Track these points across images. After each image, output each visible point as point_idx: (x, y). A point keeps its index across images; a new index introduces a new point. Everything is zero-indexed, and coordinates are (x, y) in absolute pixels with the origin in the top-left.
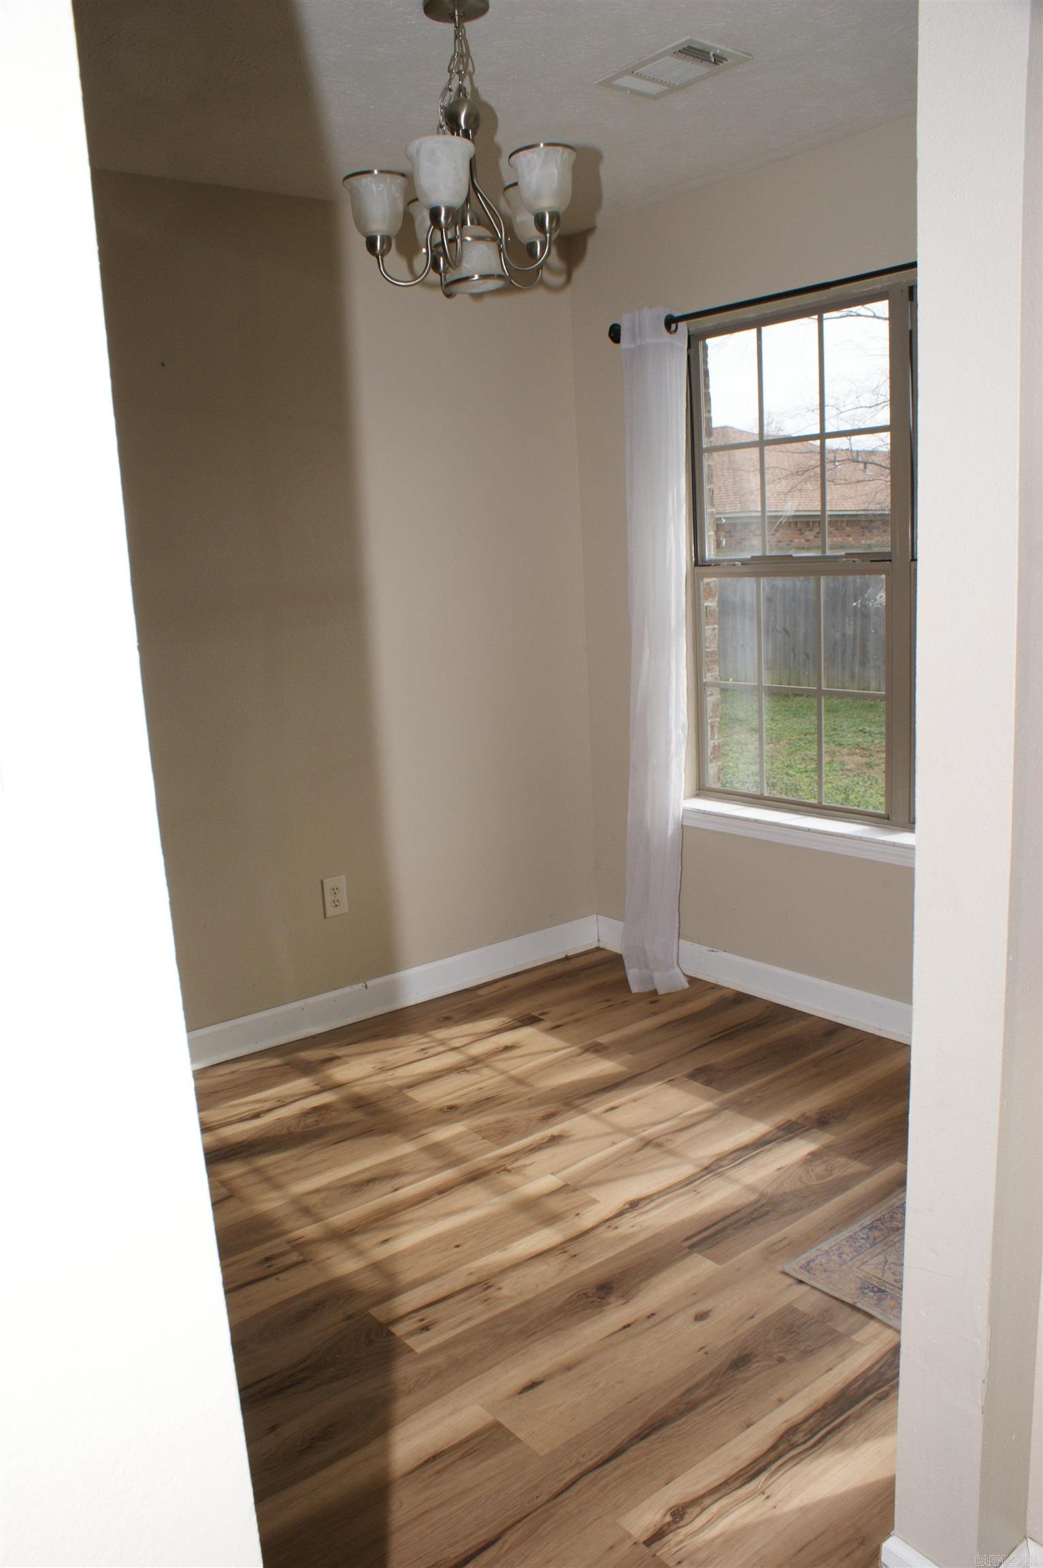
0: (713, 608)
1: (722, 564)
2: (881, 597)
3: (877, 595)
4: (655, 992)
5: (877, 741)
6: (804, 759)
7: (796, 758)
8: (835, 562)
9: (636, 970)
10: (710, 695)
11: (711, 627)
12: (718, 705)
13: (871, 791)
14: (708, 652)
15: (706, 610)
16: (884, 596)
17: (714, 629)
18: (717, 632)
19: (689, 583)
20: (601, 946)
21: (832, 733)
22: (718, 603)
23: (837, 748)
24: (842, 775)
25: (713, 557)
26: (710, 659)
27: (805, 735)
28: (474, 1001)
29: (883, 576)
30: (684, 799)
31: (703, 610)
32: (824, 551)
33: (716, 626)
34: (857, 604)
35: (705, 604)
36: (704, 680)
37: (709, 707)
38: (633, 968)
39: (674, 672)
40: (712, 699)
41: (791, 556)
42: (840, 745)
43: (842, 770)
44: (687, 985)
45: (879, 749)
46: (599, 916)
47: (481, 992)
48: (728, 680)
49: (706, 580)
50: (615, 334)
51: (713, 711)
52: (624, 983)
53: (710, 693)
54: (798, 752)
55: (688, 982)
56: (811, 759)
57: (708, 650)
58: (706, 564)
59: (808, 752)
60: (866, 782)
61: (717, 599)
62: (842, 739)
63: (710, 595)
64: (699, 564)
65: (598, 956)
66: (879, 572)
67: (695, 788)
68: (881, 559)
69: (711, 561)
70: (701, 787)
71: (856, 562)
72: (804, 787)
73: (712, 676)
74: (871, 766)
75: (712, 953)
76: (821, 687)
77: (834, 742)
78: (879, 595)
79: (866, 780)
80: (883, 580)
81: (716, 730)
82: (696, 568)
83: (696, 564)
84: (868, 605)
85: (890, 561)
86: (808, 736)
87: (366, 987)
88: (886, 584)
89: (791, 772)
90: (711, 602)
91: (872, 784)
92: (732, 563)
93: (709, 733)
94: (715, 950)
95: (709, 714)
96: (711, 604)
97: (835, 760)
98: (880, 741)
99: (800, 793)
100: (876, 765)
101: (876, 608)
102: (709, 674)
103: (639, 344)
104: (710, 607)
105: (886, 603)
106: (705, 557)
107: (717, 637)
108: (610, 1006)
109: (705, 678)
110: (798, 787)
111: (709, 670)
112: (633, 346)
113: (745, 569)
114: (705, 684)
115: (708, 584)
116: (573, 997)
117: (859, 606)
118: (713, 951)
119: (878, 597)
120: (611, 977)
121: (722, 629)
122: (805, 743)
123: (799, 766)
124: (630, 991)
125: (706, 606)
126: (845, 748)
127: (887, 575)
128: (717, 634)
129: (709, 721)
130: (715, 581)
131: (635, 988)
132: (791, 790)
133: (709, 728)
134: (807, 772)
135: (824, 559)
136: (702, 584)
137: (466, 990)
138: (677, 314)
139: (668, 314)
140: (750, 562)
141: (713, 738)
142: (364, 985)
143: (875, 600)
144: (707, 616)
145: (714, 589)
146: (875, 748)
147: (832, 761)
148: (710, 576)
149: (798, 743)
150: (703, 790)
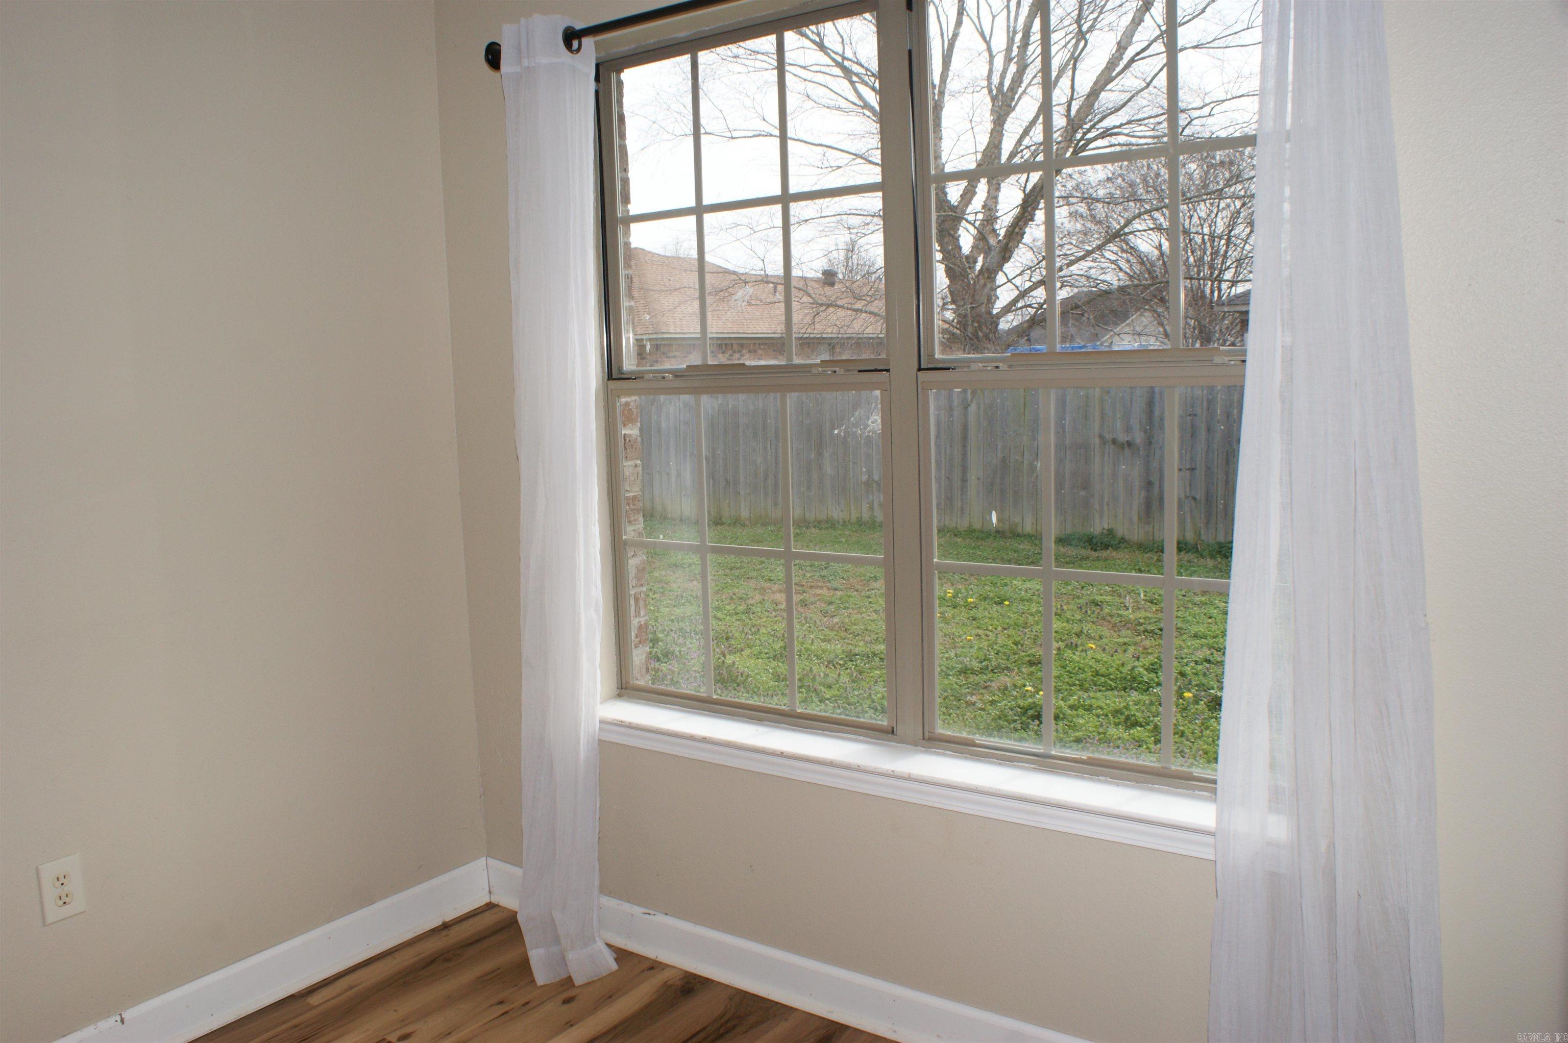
0: (634, 437)
1: (647, 376)
2: (875, 422)
3: (868, 419)
4: (568, 982)
5: (808, 575)
6: (732, 599)
7: (724, 597)
8: (810, 372)
9: (541, 951)
10: (633, 556)
11: (631, 463)
12: (644, 569)
13: (812, 636)
14: (627, 498)
15: (625, 440)
16: (879, 421)
17: (636, 466)
18: (640, 469)
19: (602, 404)
20: (495, 899)
21: (761, 566)
22: (641, 429)
23: (768, 584)
24: (775, 617)
25: (634, 368)
26: (632, 507)
27: (731, 569)
28: (302, 1018)
29: (877, 393)
30: (601, 703)
31: (621, 441)
32: (790, 358)
33: (639, 462)
34: (840, 432)
35: (623, 432)
36: (624, 537)
37: (632, 572)
38: (536, 948)
39: (581, 530)
40: (633, 563)
41: (744, 365)
42: (770, 580)
43: (774, 610)
44: (614, 966)
45: (812, 584)
46: (488, 858)
47: (314, 1000)
48: (659, 538)
49: (623, 400)
50: (493, 56)
51: (638, 578)
52: (524, 967)
53: (632, 553)
54: (725, 590)
55: (616, 960)
56: (741, 598)
57: (627, 495)
58: (624, 376)
59: (736, 590)
60: (803, 625)
61: (639, 424)
62: (771, 574)
63: (629, 419)
64: (614, 377)
65: (488, 919)
66: (871, 387)
67: (616, 686)
68: (872, 368)
69: (632, 372)
70: (624, 686)
71: (837, 373)
72: (737, 634)
73: (634, 530)
74: (806, 605)
75: (647, 916)
76: (790, 548)
77: (763, 577)
78: (873, 418)
79: (804, 622)
80: (877, 397)
81: (641, 603)
82: (610, 382)
83: (610, 377)
84: (856, 432)
85: (888, 370)
86: (733, 572)
87: (122, 1021)
88: (882, 403)
89: (719, 615)
90: (632, 429)
91: (810, 627)
92: (661, 375)
93: (633, 608)
94: (652, 912)
95: (632, 582)
96: (632, 431)
97: (766, 598)
98: (812, 574)
99: (733, 642)
100: (812, 604)
101: (868, 436)
102: (630, 528)
103: (527, 64)
104: (630, 435)
105: (882, 429)
106: (622, 367)
107: (640, 478)
108: (503, 1014)
109: (626, 534)
110: (730, 634)
111: (630, 522)
112: (519, 70)
113: (678, 383)
114: (625, 543)
115: (627, 404)
116: (450, 1000)
117: (842, 434)
118: (649, 914)
119: (870, 422)
120: (505, 958)
121: (647, 467)
122: (732, 580)
123: (728, 607)
124: (533, 981)
125: (625, 434)
126: (775, 584)
127: (884, 390)
128: (640, 473)
129: (632, 592)
130: (635, 401)
131: (542, 976)
132: (722, 638)
133: (632, 602)
134: (737, 614)
135: (790, 369)
136: (618, 404)
137: (292, 997)
138: (579, 26)
139: (565, 26)
140: (685, 374)
141: (638, 614)
142: (118, 1018)
143: (866, 426)
144: (626, 449)
145: (635, 411)
146: (807, 582)
147: (764, 600)
148: (629, 393)
149: (724, 579)
150: (626, 689)
